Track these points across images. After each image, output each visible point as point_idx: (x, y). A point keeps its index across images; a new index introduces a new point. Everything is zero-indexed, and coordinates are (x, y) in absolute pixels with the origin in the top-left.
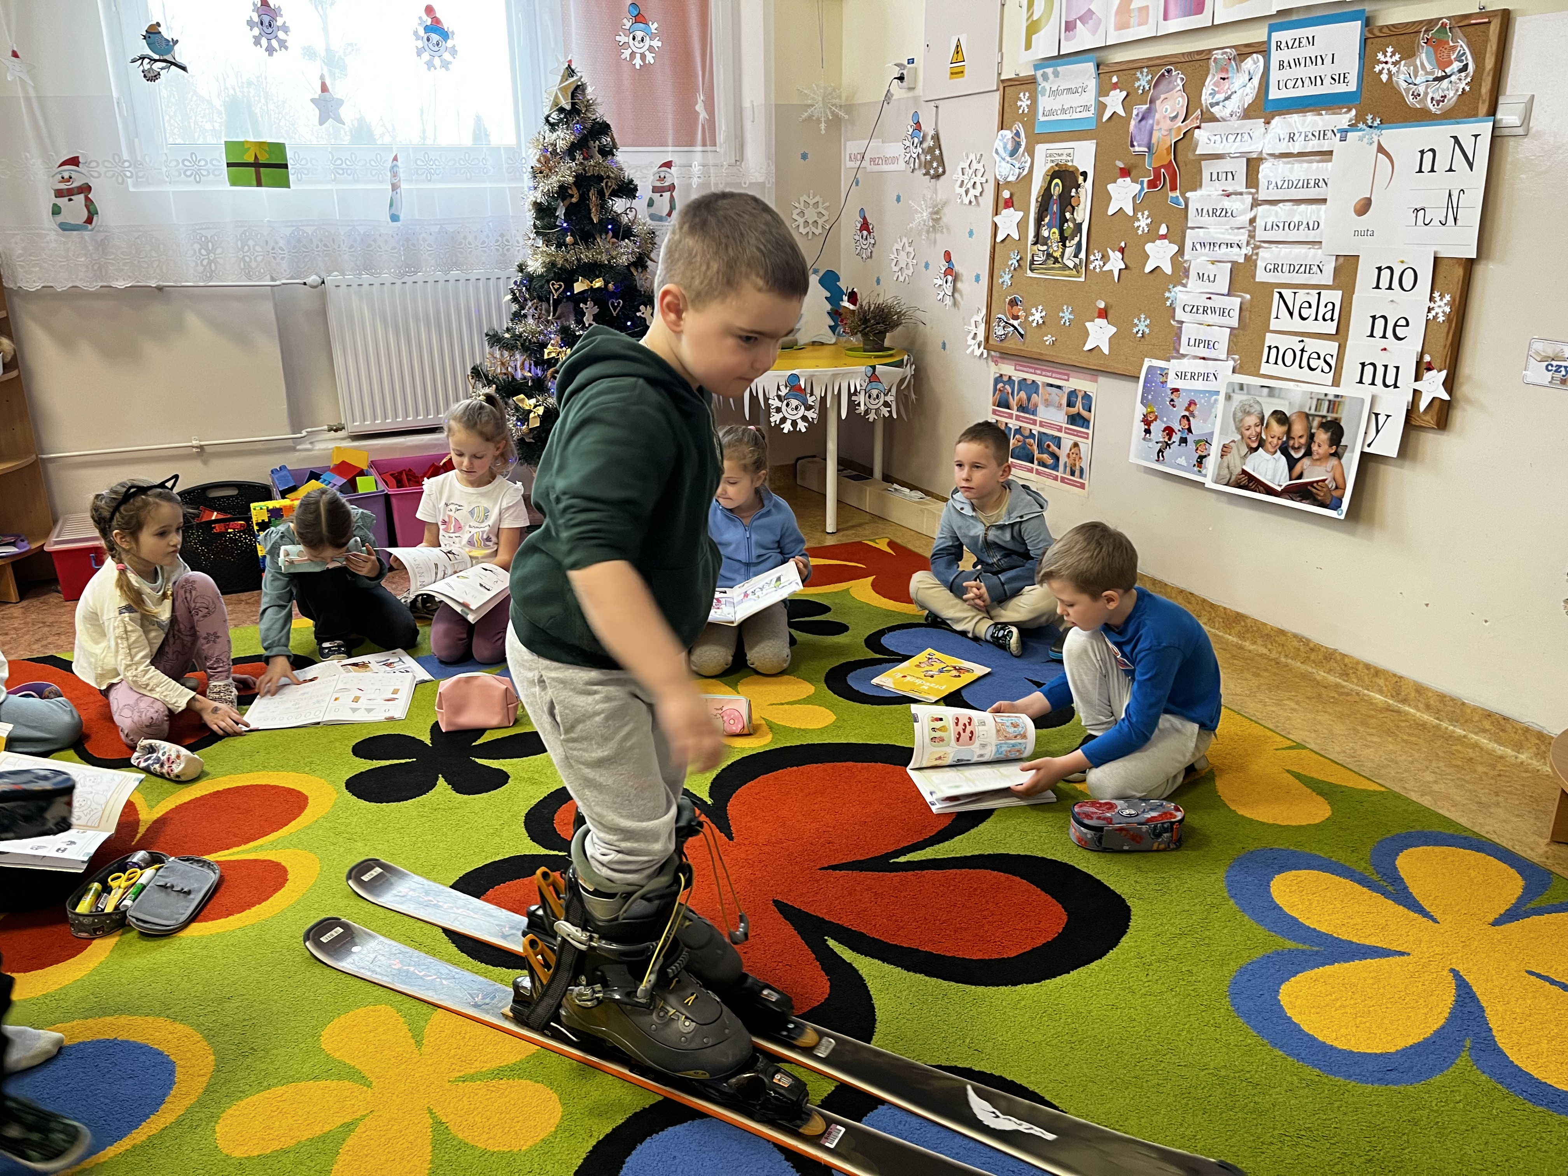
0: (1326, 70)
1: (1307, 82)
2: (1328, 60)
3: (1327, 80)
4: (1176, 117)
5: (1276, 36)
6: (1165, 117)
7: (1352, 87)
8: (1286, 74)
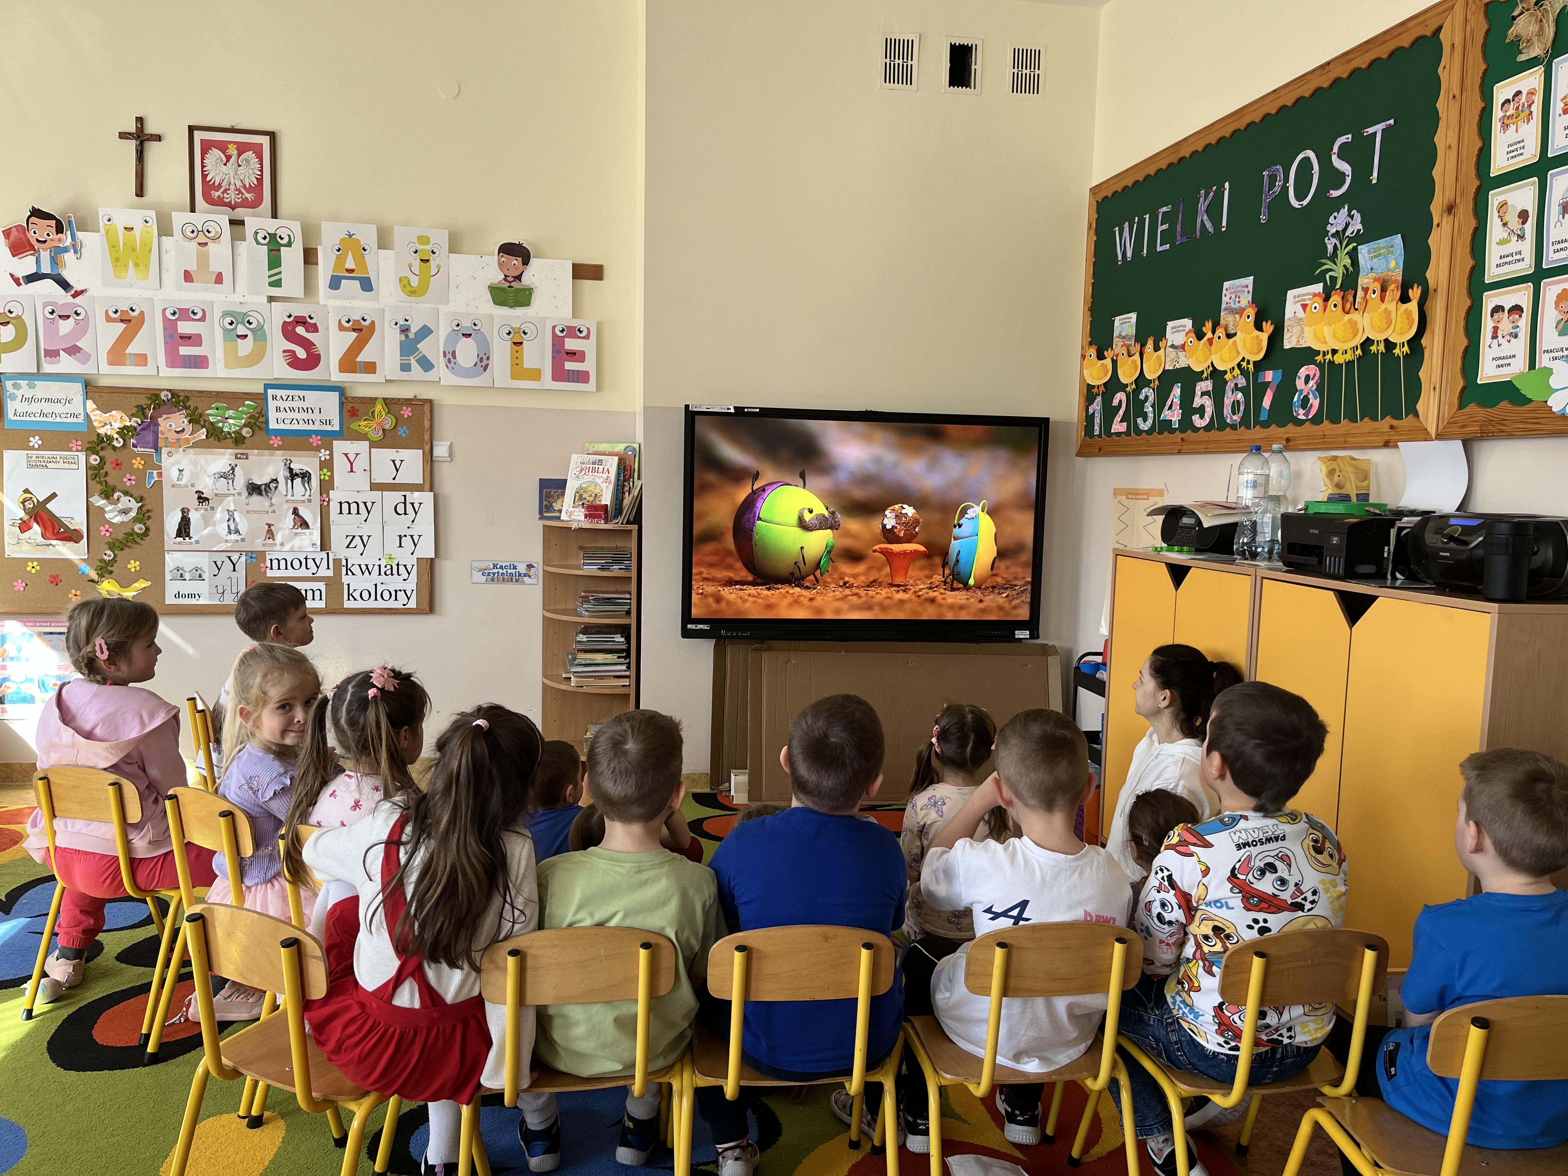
0: (316, 416)
1: (301, 422)
2: (316, 411)
3: (317, 423)
4: (183, 430)
5: (270, 392)
6: (169, 430)
7: (336, 427)
8: (282, 415)
